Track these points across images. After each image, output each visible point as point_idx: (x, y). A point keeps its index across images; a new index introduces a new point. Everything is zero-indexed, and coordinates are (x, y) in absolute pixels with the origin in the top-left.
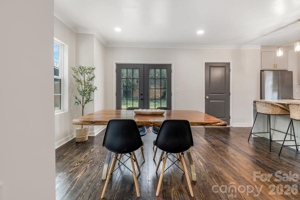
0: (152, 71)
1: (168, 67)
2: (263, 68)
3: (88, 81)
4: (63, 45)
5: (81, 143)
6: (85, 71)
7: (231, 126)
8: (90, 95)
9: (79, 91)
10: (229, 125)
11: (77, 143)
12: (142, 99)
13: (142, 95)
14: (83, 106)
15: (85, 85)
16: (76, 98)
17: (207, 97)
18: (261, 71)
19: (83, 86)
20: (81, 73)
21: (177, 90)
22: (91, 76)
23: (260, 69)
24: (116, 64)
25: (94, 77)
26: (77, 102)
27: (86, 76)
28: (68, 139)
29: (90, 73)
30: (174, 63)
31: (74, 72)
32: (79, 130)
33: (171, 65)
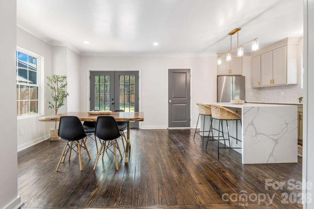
0: (122, 78)
1: (136, 74)
2: (220, 74)
3: (61, 88)
4: (40, 57)
5: (54, 142)
6: (59, 79)
7: (191, 127)
8: (62, 100)
9: (53, 97)
10: (190, 127)
11: (51, 141)
12: (113, 104)
13: (113, 99)
14: (56, 110)
15: (58, 92)
16: (50, 103)
17: (170, 101)
18: (218, 76)
19: (57, 93)
20: (55, 81)
21: (144, 95)
22: (64, 83)
23: (217, 75)
24: (90, 72)
25: (66, 85)
26: (50, 107)
27: (59, 84)
28: (44, 138)
29: (62, 81)
30: (141, 70)
31: (49, 80)
32: (52, 130)
33: (138, 71)
